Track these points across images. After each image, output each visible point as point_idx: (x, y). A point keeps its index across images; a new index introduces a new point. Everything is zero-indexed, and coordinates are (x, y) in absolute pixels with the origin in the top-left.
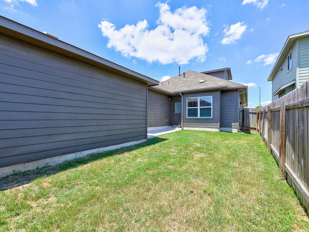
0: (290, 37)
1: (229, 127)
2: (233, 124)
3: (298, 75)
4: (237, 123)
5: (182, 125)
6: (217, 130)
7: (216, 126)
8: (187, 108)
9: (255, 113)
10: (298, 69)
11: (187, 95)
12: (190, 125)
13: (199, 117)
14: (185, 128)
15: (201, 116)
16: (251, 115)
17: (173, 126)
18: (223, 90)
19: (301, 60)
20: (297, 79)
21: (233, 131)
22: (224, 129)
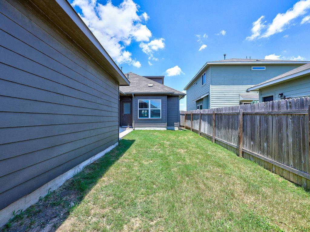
0: (208, 63)
1: (172, 126)
2: (175, 123)
3: (211, 90)
4: (178, 122)
5: (134, 126)
6: (165, 129)
7: (165, 126)
8: (139, 109)
9: (184, 115)
10: (211, 85)
11: (138, 97)
12: (140, 126)
13: (150, 117)
14: (136, 129)
15: (151, 116)
16: (181, 116)
17: (122, 127)
18: (169, 95)
19: (212, 80)
20: (211, 92)
21: (175, 129)
22: (169, 127)
